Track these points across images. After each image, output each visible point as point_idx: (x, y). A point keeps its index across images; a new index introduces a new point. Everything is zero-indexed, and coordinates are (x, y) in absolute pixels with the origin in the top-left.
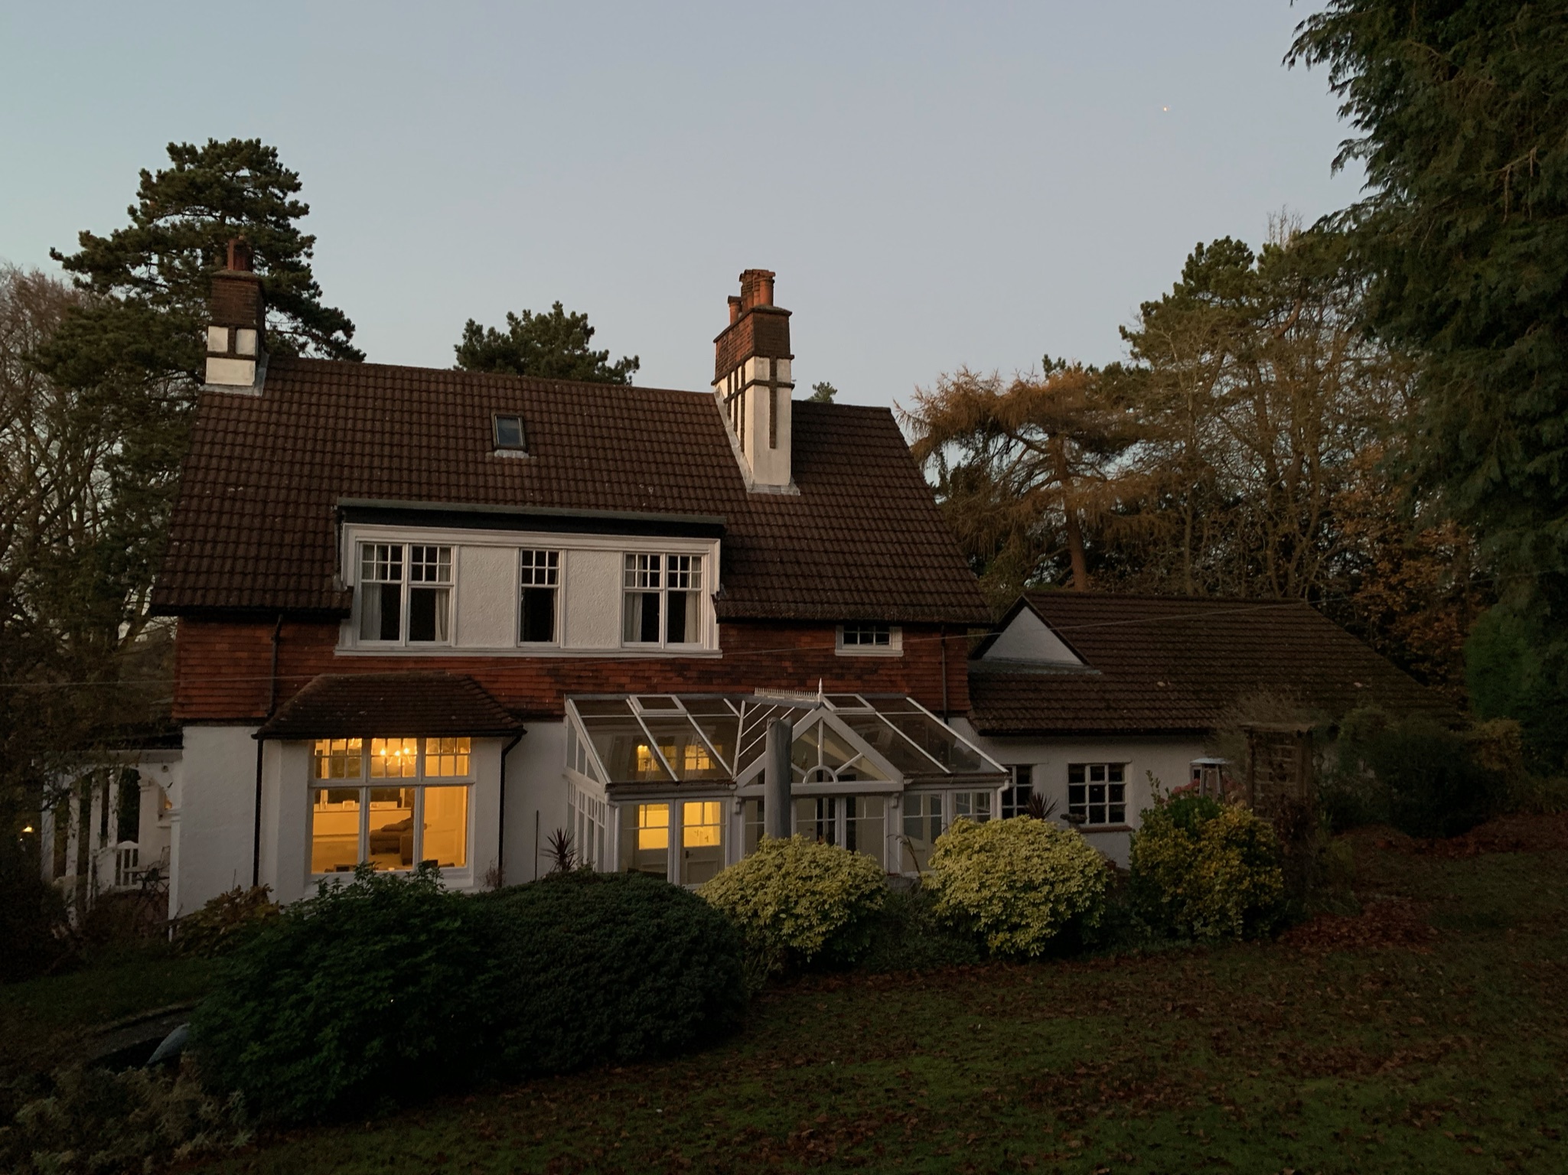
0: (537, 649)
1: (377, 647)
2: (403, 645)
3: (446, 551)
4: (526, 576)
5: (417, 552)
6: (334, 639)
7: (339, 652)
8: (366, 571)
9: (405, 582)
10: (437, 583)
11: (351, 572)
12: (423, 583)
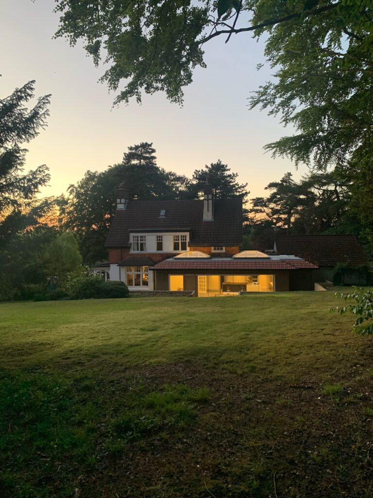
0: (160, 252)
1: (136, 252)
2: (139, 252)
3: (145, 236)
4: (157, 240)
5: (141, 237)
6: (129, 251)
7: (130, 253)
8: (134, 240)
9: (139, 242)
10: (144, 242)
11: (131, 241)
12: (142, 242)
